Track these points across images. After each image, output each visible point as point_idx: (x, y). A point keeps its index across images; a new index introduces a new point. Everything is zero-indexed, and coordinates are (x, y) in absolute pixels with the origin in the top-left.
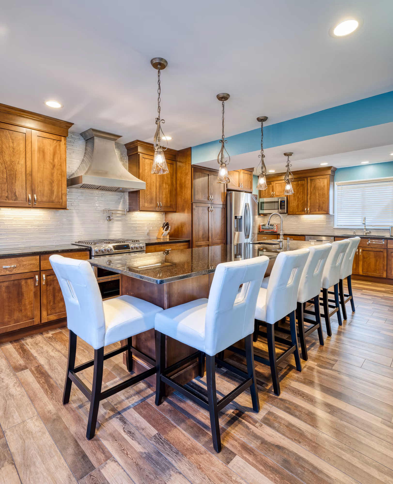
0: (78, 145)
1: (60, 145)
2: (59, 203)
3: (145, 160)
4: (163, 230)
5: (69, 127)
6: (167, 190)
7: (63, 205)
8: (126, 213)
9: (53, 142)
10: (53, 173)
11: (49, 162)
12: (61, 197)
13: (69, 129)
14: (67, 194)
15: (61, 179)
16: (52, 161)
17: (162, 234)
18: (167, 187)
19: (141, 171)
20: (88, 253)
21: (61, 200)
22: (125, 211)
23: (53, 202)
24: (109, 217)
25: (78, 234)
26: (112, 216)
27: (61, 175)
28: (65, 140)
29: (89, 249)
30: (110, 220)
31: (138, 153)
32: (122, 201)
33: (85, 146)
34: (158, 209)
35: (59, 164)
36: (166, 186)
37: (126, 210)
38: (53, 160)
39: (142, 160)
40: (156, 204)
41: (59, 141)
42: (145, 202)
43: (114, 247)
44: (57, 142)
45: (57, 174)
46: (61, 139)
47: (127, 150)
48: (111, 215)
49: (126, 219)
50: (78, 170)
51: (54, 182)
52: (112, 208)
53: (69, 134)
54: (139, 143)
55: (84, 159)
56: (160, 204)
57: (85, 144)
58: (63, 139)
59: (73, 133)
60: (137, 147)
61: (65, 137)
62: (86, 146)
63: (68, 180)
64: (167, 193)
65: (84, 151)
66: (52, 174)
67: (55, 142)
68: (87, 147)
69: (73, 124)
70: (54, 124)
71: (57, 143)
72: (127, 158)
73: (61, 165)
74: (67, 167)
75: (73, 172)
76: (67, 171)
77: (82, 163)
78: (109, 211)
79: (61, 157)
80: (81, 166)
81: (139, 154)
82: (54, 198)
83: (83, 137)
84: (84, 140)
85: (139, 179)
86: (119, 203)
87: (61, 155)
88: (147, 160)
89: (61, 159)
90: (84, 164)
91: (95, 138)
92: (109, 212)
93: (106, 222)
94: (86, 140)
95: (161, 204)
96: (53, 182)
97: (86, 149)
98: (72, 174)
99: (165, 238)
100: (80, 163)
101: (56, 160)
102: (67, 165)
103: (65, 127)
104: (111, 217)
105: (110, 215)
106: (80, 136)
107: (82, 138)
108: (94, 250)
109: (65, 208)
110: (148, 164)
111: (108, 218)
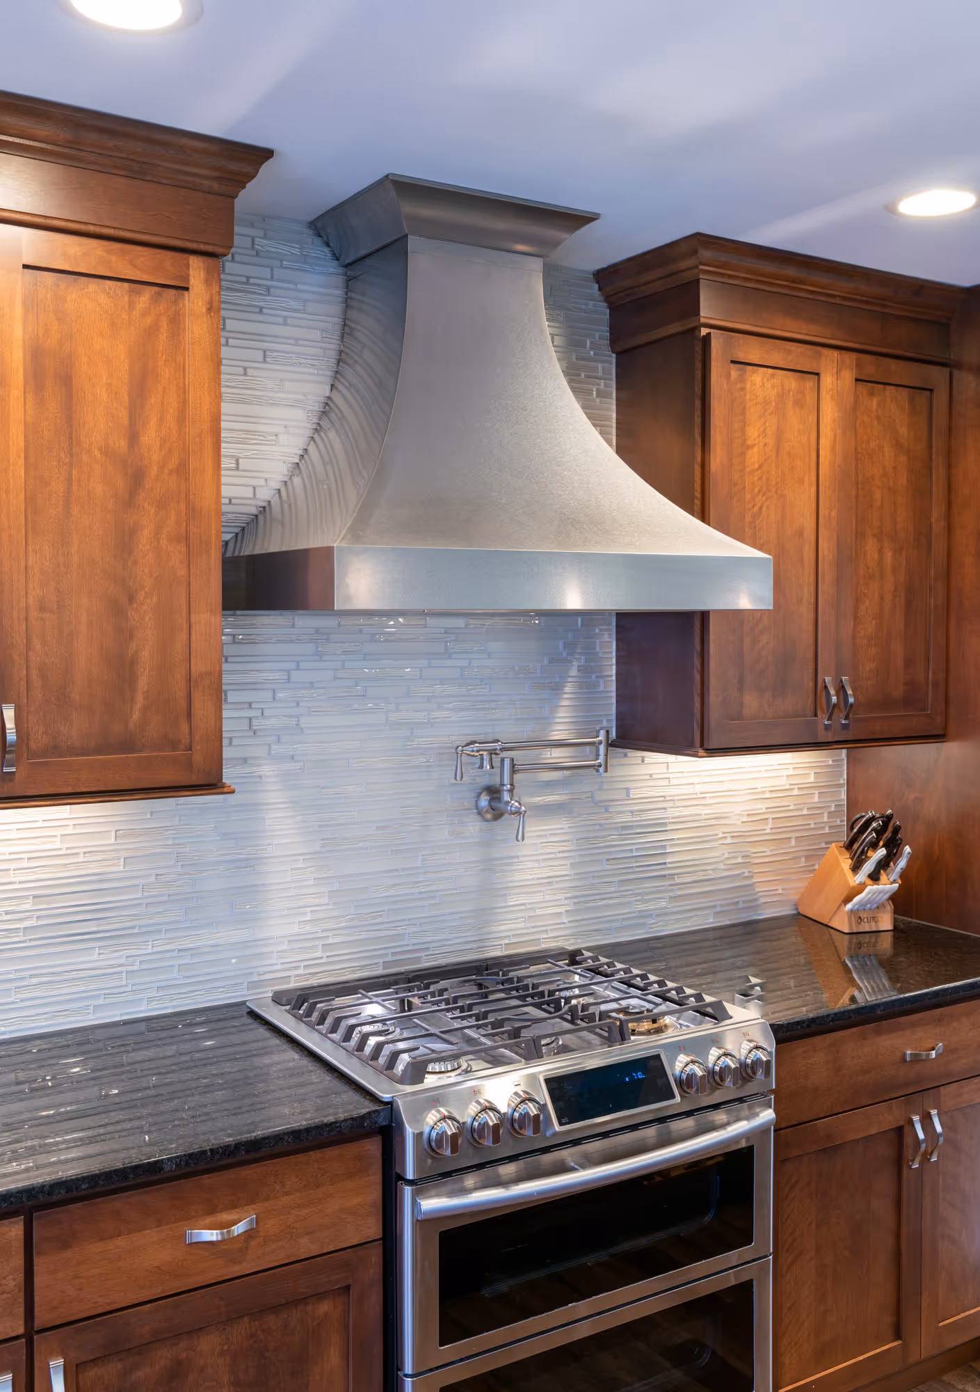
0: (295, 304)
1: (176, 321)
2: (174, 745)
3: (742, 379)
4: (856, 868)
5: (242, 181)
6: (889, 586)
7: (198, 758)
8: (601, 760)
9: (131, 304)
10: (134, 531)
11: (107, 451)
12: (183, 703)
13: (242, 193)
14: (227, 650)
15: (182, 572)
16: (121, 444)
17: (848, 899)
18: (889, 556)
19: (717, 459)
20: (373, 1147)
21: (184, 727)
22: (595, 745)
23: (127, 745)
24: (493, 792)
25: (295, 929)
26: (511, 791)
27: (187, 538)
28: (214, 277)
29: (382, 1121)
30: (498, 815)
31: (697, 329)
32: (574, 672)
33: (337, 309)
34: (827, 728)
35: (173, 463)
36: (880, 551)
37: (602, 737)
38: (133, 437)
39: (728, 376)
40: (818, 690)
41: (173, 292)
42: (741, 690)
43: (555, 1084)
44: (155, 300)
45: (157, 533)
46: (187, 279)
47: (614, 308)
48: (506, 780)
49: (599, 797)
50: (297, 480)
51: (141, 596)
52: (508, 731)
53: (237, 229)
54: (706, 254)
55: (337, 398)
56: (841, 689)
57: (340, 292)
58: (197, 270)
59: (264, 220)
60: (696, 283)
61: (210, 261)
62: (347, 303)
63: (229, 564)
64: (888, 598)
65: (333, 345)
66: (124, 543)
67: (145, 297)
68: (353, 314)
69: (267, 154)
70: (136, 171)
71: (162, 307)
72: (609, 365)
73: (182, 470)
74: (226, 463)
75: (265, 494)
76: (226, 491)
77: (318, 429)
78: (492, 752)
79: (184, 403)
80: (312, 449)
81: (708, 337)
82: (136, 715)
83: (328, 245)
84: (333, 267)
85: (704, 517)
86: (557, 688)
87: (184, 390)
88: (757, 379)
89: (182, 418)
90: (332, 435)
91: (413, 242)
92: (496, 760)
93: (474, 827)
94: (347, 266)
95: (850, 692)
96: (131, 599)
97: (346, 330)
98: (254, 511)
99: (866, 927)
100: (309, 433)
101: (150, 436)
102: (226, 449)
103: (215, 185)
104: (506, 797)
105: (497, 781)
106: (308, 236)
107: (319, 251)
108: (418, 1137)
109: (211, 784)
110: (766, 403)
111: (484, 801)
